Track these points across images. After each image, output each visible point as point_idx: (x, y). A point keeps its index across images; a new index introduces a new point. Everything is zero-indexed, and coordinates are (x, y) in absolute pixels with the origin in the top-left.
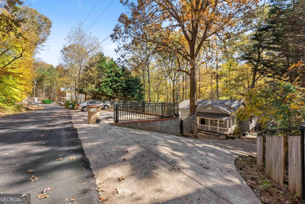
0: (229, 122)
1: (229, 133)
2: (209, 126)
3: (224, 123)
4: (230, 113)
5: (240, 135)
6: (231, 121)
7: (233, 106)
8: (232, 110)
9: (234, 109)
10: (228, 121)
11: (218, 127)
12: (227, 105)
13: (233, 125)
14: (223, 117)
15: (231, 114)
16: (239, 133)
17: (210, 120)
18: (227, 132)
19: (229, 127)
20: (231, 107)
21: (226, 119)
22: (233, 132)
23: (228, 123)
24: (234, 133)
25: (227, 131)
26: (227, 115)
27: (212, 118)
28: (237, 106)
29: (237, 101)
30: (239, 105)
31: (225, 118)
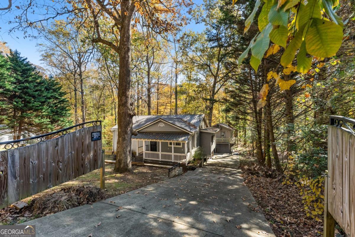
0: (188, 144)
1: (187, 161)
2: (160, 153)
3: (181, 146)
4: (189, 130)
5: (202, 162)
6: (190, 142)
7: (193, 122)
8: (191, 127)
9: (194, 126)
10: (187, 142)
11: (173, 154)
12: (186, 122)
13: (192, 149)
14: (179, 138)
15: (191, 132)
16: (201, 159)
17: (161, 142)
18: (185, 160)
19: (188, 151)
20: (190, 123)
21: (184, 140)
22: (193, 158)
23: (186, 145)
24: (194, 160)
25: (185, 157)
26: (185, 134)
27: (164, 140)
28: (197, 122)
29: (198, 116)
30: (200, 121)
31: (183, 138)
